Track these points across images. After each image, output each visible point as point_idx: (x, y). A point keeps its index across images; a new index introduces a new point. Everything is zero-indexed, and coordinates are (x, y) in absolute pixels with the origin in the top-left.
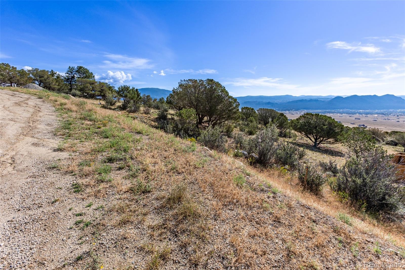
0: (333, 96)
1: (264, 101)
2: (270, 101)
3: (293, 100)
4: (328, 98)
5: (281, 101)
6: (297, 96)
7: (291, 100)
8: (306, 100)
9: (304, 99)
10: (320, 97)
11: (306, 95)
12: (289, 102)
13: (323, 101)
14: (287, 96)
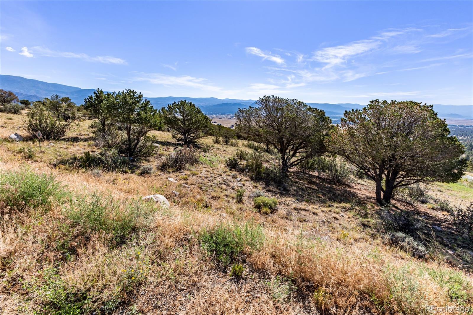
4: (249, 103)
5: (206, 104)
6: (222, 99)
7: (216, 104)
9: (229, 102)
10: (243, 101)
11: (230, 98)
12: (215, 105)
14: (213, 99)
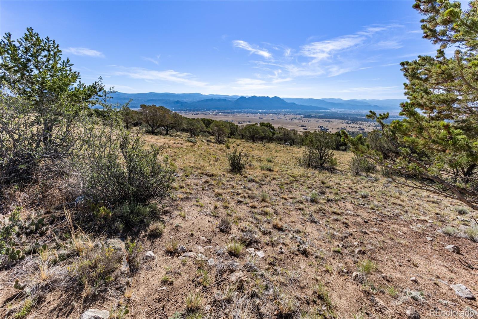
0: (238, 96)
1: (172, 99)
2: (179, 100)
3: (203, 99)
4: (234, 98)
5: (190, 100)
6: (207, 94)
7: (201, 99)
8: (215, 99)
9: (213, 98)
10: (227, 97)
11: (215, 94)
13: (231, 101)
14: (197, 95)
